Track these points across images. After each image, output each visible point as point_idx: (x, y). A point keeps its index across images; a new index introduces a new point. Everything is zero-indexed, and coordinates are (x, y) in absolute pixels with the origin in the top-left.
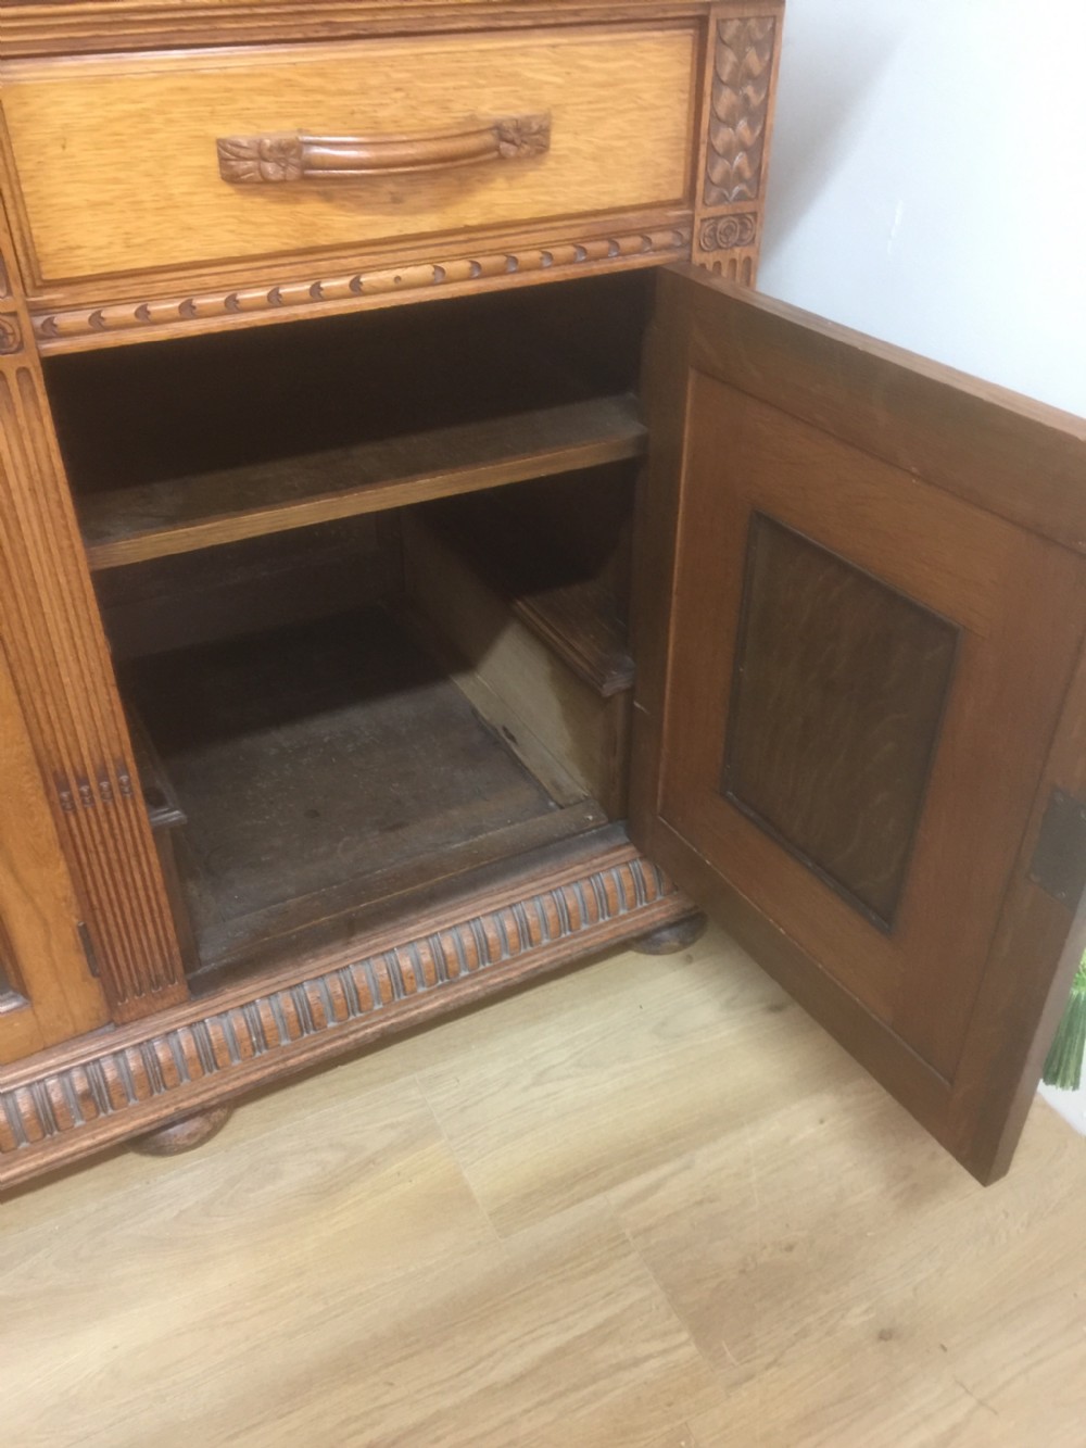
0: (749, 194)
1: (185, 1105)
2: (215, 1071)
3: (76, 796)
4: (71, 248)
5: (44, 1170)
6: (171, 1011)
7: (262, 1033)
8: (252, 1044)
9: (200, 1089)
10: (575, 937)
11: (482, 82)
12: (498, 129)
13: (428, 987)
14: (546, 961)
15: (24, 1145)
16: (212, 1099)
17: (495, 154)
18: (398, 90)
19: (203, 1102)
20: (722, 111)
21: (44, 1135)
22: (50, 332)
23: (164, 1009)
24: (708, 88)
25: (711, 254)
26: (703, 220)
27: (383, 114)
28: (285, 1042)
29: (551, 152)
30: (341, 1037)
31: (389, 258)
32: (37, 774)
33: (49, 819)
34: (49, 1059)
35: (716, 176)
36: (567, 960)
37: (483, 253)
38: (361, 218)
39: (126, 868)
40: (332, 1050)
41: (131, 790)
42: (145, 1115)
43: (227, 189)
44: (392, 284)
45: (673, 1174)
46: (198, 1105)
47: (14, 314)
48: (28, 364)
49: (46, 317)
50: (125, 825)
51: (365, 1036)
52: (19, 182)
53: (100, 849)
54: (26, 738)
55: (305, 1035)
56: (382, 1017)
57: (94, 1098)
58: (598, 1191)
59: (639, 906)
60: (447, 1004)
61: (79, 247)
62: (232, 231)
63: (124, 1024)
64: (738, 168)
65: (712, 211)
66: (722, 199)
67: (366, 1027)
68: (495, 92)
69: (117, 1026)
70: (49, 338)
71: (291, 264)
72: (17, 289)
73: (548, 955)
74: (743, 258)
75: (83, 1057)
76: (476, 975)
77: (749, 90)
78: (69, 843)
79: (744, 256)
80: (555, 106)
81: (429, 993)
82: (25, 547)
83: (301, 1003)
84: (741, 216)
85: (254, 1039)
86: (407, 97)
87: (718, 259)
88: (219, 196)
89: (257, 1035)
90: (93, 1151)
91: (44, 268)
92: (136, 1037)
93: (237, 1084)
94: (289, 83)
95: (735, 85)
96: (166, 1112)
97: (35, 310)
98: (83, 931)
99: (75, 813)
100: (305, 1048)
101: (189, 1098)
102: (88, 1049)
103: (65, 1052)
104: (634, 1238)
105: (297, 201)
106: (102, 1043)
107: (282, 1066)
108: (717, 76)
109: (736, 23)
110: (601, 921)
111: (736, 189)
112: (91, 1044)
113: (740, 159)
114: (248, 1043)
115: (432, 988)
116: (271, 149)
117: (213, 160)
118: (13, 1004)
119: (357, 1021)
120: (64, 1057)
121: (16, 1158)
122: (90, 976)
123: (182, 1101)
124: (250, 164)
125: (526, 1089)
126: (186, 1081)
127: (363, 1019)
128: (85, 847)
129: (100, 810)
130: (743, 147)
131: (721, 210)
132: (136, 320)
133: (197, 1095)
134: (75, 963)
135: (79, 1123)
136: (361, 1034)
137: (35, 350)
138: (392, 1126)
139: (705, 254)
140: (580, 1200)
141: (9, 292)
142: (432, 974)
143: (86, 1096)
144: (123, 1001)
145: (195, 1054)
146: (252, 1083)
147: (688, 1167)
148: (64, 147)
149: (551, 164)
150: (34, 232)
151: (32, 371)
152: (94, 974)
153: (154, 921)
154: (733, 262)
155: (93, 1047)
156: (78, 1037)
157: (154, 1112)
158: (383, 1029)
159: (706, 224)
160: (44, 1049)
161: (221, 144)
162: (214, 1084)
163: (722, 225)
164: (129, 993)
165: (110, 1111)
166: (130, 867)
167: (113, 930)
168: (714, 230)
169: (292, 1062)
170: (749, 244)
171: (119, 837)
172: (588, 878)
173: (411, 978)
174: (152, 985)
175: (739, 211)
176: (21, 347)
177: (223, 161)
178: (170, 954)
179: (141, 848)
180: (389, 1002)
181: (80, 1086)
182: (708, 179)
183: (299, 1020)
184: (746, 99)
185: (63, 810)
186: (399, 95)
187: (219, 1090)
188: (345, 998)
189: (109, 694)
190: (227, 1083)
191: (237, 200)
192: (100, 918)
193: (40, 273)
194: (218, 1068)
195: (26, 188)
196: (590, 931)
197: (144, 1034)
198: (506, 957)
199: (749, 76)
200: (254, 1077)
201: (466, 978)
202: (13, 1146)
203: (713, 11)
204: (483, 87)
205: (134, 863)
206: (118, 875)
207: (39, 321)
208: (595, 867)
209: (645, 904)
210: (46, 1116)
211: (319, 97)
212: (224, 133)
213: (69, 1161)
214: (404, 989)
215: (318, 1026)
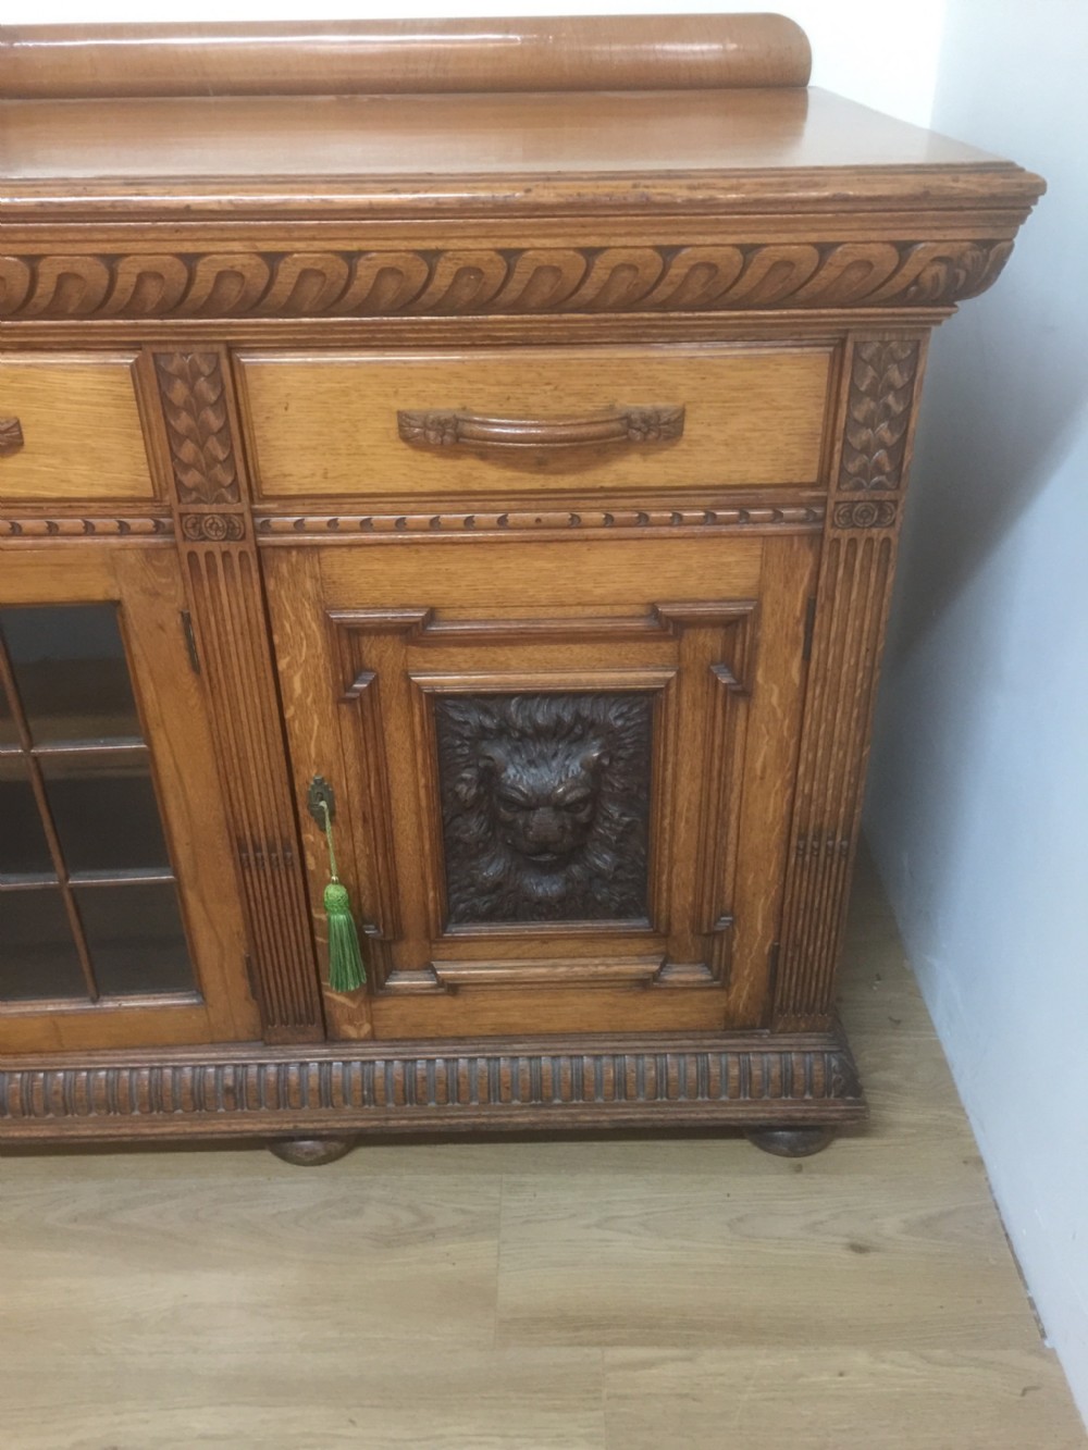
0: (889, 484)
1: (302, 1126)
2: (331, 1108)
3: (252, 858)
4: (285, 476)
5: (188, 1137)
6: (307, 1046)
7: (372, 1090)
8: (363, 1096)
9: (316, 1118)
10: (671, 1105)
11: (621, 381)
12: (627, 419)
13: (523, 1101)
14: (638, 1116)
15: (180, 1111)
16: (322, 1129)
17: (625, 437)
18: (548, 384)
19: (315, 1129)
20: (858, 415)
21: (194, 1110)
22: (265, 528)
23: (304, 1043)
24: (844, 397)
25: (846, 531)
26: (837, 503)
27: (532, 400)
28: (391, 1105)
29: (684, 437)
30: (437, 1118)
31: (533, 504)
32: (226, 835)
33: (231, 870)
34: (212, 1052)
35: (852, 468)
36: (660, 1124)
37: (617, 509)
38: (509, 474)
39: (284, 923)
40: (428, 1126)
41: (292, 864)
42: (270, 1123)
43: (403, 445)
44: (533, 523)
45: (673, 1360)
46: (312, 1129)
47: (241, 515)
48: (248, 550)
49: (264, 519)
50: (285, 890)
51: (457, 1124)
52: (253, 429)
53: (266, 902)
54: (221, 807)
55: (408, 1105)
56: (475, 1113)
57: (235, 1094)
58: (599, 1344)
59: (742, 1098)
60: (536, 1123)
61: (290, 475)
62: (405, 475)
63: (271, 1044)
64: (877, 462)
65: (847, 496)
66: (858, 487)
67: (460, 1117)
68: (633, 390)
69: (266, 1044)
70: (264, 533)
71: (452, 501)
72: (245, 498)
73: (640, 1113)
74: (881, 538)
75: (237, 1059)
76: (566, 1106)
77: (891, 399)
78: (244, 890)
79: (882, 536)
80: (689, 402)
81: (522, 1108)
82: (233, 673)
83: (410, 1076)
84: (880, 504)
85: (366, 1093)
86: (556, 389)
87: (854, 535)
88: (396, 449)
89: (369, 1090)
90: (226, 1136)
91: (264, 487)
92: (278, 1058)
93: (345, 1125)
94: (458, 376)
95: (873, 393)
96: (285, 1126)
97: (255, 514)
98: (248, 961)
99: (250, 871)
100: (406, 1116)
101: (305, 1122)
102: (241, 1054)
103: (224, 1051)
104: (608, 1398)
105: (458, 458)
106: (252, 1054)
107: (383, 1124)
108: (853, 387)
109: (877, 345)
110: (700, 1099)
111: (876, 479)
112: (244, 1051)
113: (880, 454)
114: (358, 1094)
115: (525, 1104)
116: (433, 422)
117: (394, 424)
118: (195, 1001)
119: (452, 1108)
120: (223, 1055)
121: (171, 1120)
122: (251, 998)
123: (300, 1122)
124: (417, 430)
125: (588, 1227)
126: (306, 1107)
127: (459, 1109)
128: (255, 900)
129: (269, 874)
130: (882, 445)
131: (858, 495)
132: (327, 528)
133: (312, 1122)
134: (241, 987)
135: (222, 1110)
136: (454, 1121)
137: (253, 541)
138: (463, 1211)
139: (839, 531)
140: (580, 1344)
141: (240, 500)
142: (528, 1091)
143: (228, 1091)
144: (273, 1025)
145: (316, 1087)
146: (356, 1128)
147: (689, 1359)
148: (286, 409)
149: (683, 445)
150: (261, 463)
151: (250, 554)
152: (254, 997)
153: (301, 969)
154: (870, 540)
155: (244, 1055)
156: (237, 1042)
157: (278, 1123)
158: (474, 1124)
159: (841, 506)
160: (212, 1043)
161: (400, 414)
162: (327, 1118)
163: (858, 507)
164: (278, 1020)
165: (246, 1110)
166: (287, 924)
167: (270, 968)
168: (850, 512)
169: (393, 1123)
170: (888, 526)
171: (280, 897)
172: (696, 1054)
173: (508, 1088)
174: (296, 1021)
175: (877, 498)
176: (243, 538)
177: (401, 426)
178: (312, 1000)
179: (296, 911)
180: (484, 1103)
181: (229, 1082)
182: (842, 469)
183: (404, 1090)
184: (887, 407)
185: (242, 866)
186: (548, 388)
187: (330, 1124)
188: (447, 1085)
189: (283, 788)
190: (338, 1121)
191: (410, 452)
192: (261, 954)
193: (262, 490)
194: (333, 1106)
195: (257, 433)
196: (686, 1105)
197: (283, 1058)
198: (600, 1100)
199: (891, 387)
200: (359, 1124)
201: (559, 1106)
202: (171, 1109)
203: (850, 336)
204: (624, 385)
205: (290, 921)
206: (277, 927)
207: (260, 520)
208: (704, 1047)
209: (748, 1098)
210: (199, 1092)
211: (481, 386)
212: (403, 407)
213: (208, 1136)
214: (500, 1096)
215: (421, 1102)
